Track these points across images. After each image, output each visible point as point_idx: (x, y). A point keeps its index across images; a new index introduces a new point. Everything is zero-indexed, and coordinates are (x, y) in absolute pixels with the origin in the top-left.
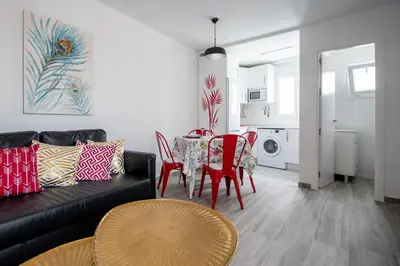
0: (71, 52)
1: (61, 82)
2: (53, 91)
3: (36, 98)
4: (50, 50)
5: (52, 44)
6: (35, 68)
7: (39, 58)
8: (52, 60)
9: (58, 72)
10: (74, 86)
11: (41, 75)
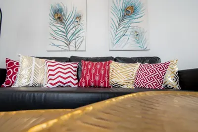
0: (133, 12)
1: (128, 31)
2: (124, 37)
3: (115, 41)
4: (122, 14)
5: (122, 11)
6: (114, 25)
7: (116, 20)
8: (123, 20)
9: (126, 26)
10: (136, 32)
11: (117, 29)
